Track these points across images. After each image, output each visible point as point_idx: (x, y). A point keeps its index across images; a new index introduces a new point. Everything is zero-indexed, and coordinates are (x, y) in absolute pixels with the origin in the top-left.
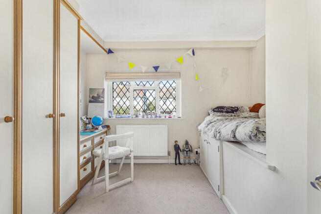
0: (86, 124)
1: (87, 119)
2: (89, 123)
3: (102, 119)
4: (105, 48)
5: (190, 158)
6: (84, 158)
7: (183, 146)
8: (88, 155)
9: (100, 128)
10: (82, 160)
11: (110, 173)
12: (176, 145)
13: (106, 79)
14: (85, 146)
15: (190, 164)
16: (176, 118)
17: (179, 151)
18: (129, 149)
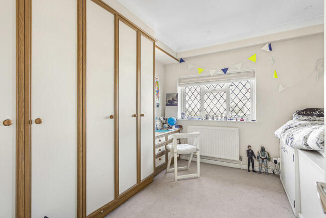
0: (164, 124)
1: (164, 119)
2: (166, 123)
3: (175, 120)
4: (177, 58)
5: (267, 166)
6: (160, 150)
7: (258, 152)
8: (163, 148)
9: (174, 127)
10: (157, 152)
11: (178, 167)
12: (249, 150)
13: (180, 85)
14: (160, 141)
15: (267, 174)
16: (250, 121)
17: (253, 157)
18: (195, 147)
